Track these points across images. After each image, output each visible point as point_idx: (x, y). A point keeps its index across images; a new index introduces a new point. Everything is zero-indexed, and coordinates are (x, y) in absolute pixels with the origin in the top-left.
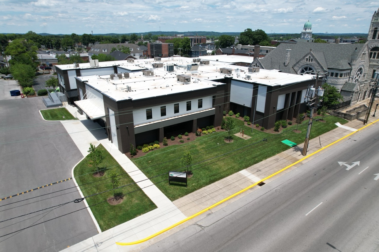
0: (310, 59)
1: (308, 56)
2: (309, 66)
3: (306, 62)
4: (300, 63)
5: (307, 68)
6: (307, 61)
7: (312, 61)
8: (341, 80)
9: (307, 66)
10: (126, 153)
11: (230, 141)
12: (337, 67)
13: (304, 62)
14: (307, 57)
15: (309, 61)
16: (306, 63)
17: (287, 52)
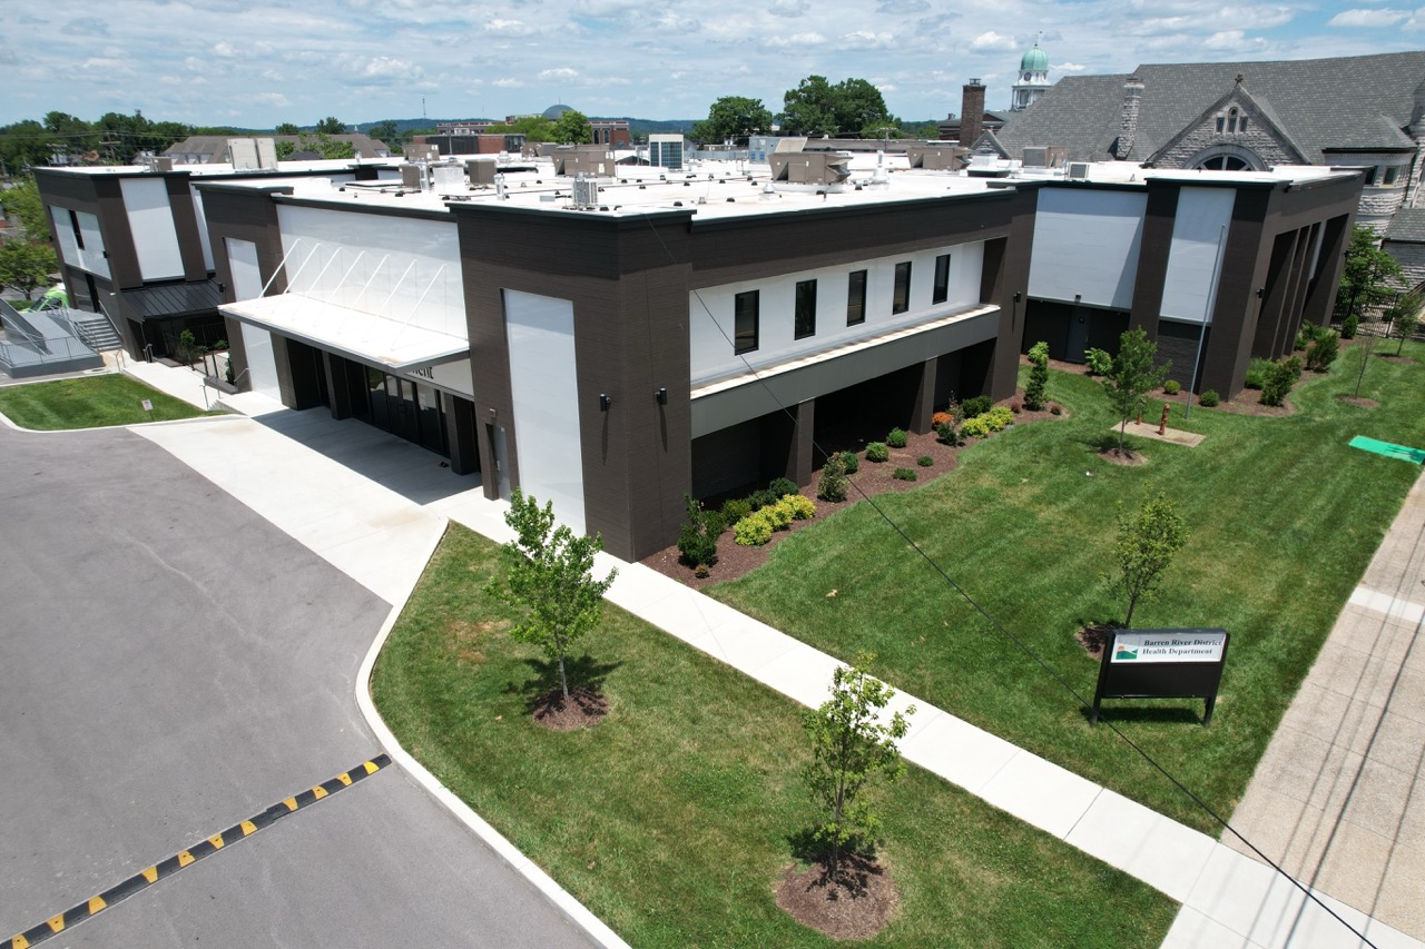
0: (1232, 122)
1: (1226, 109)
2: (1229, 150)
3: (1215, 133)
4: (1185, 141)
5: (1222, 159)
6: (1220, 128)
7: (1243, 128)
8: (1389, 195)
9: (1219, 150)
10: (652, 558)
11: (1129, 457)
12: (1374, 143)
13: (1208, 135)
14: (1220, 114)
15: (1231, 129)
16: (1214, 140)
17: (1126, 99)
